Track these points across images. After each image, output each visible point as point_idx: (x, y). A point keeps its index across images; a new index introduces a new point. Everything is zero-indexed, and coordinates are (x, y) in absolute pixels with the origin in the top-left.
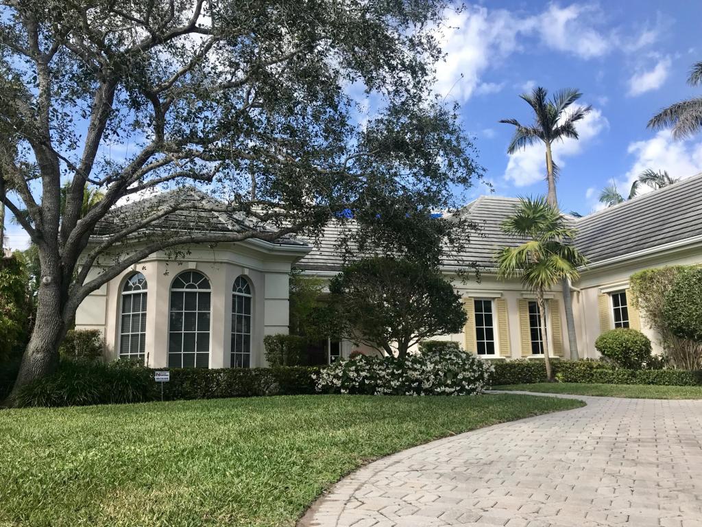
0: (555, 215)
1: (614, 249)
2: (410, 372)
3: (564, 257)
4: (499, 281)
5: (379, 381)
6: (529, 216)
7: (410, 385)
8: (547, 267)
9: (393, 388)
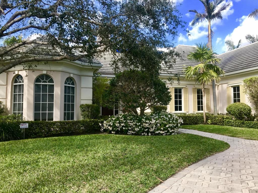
0: (211, 52)
1: (236, 68)
2: (144, 124)
3: (215, 71)
4: (185, 81)
5: (129, 128)
6: (200, 52)
7: (144, 130)
8: (207, 75)
9: (136, 131)
